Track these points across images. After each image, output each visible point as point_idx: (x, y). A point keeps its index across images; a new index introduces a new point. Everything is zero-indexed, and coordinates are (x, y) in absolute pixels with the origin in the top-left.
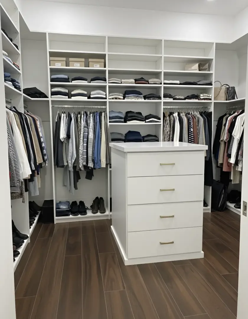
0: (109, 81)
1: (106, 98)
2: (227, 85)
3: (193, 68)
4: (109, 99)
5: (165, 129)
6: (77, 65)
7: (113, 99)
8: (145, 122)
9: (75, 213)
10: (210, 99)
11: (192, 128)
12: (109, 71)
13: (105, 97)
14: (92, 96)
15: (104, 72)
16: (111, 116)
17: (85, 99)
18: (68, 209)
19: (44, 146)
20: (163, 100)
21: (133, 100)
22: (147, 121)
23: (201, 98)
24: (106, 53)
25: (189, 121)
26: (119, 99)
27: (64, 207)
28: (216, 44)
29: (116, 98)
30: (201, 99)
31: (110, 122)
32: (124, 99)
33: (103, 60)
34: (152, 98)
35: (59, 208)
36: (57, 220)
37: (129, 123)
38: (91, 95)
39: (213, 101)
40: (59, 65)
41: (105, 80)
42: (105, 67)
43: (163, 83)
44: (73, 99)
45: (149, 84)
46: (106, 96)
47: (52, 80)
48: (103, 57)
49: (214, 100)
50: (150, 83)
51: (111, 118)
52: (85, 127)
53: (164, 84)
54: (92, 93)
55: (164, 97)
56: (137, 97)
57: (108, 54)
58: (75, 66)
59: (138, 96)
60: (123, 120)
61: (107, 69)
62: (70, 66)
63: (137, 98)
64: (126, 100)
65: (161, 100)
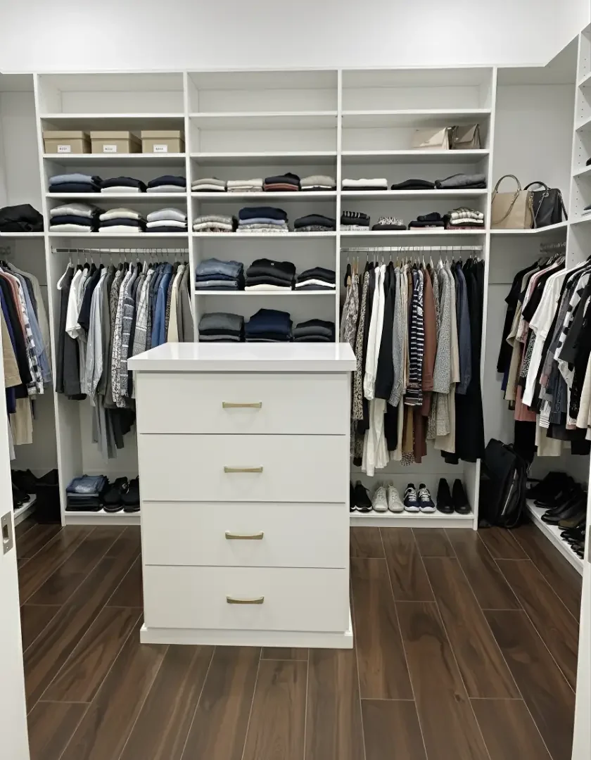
0: (192, 186)
1: (185, 230)
2: (541, 184)
3: (433, 141)
4: (194, 230)
5: (345, 307)
6: (111, 149)
7: (204, 230)
8: (293, 289)
9: (111, 506)
10: (481, 226)
11: (419, 306)
12: (193, 160)
13: (183, 225)
14: (149, 225)
15: (181, 162)
16: (201, 272)
17: (134, 231)
18: (97, 495)
19: (34, 345)
20: (340, 231)
21: (259, 233)
22: (297, 285)
23: (454, 222)
24: (186, 114)
25: (413, 288)
26: (222, 230)
27: (85, 490)
28: (499, 70)
29: (212, 229)
30: (452, 225)
31: (197, 288)
32: (234, 230)
33: (177, 133)
34: (309, 228)
35: (74, 492)
36: (68, 518)
37: (250, 291)
38: (148, 222)
39: (487, 231)
40: (65, 152)
41: (184, 185)
42: (183, 150)
43: (339, 188)
44: (104, 232)
45: (300, 190)
46: (187, 225)
47: (54, 188)
48: (178, 124)
49: (491, 229)
50: (303, 188)
51: (200, 278)
52: (126, 301)
53: (345, 188)
54: (150, 216)
55: (343, 222)
56: (270, 226)
57: (190, 118)
58: (105, 150)
59: (270, 223)
60: (233, 283)
61: (187, 155)
62: (93, 151)
63: (268, 228)
64: (239, 233)
65: (335, 230)
